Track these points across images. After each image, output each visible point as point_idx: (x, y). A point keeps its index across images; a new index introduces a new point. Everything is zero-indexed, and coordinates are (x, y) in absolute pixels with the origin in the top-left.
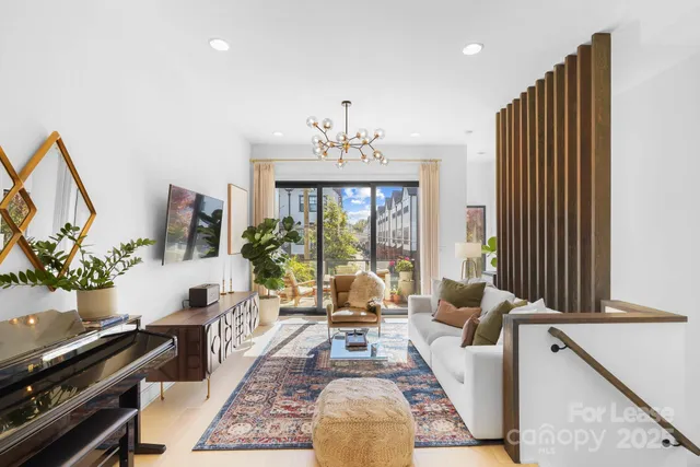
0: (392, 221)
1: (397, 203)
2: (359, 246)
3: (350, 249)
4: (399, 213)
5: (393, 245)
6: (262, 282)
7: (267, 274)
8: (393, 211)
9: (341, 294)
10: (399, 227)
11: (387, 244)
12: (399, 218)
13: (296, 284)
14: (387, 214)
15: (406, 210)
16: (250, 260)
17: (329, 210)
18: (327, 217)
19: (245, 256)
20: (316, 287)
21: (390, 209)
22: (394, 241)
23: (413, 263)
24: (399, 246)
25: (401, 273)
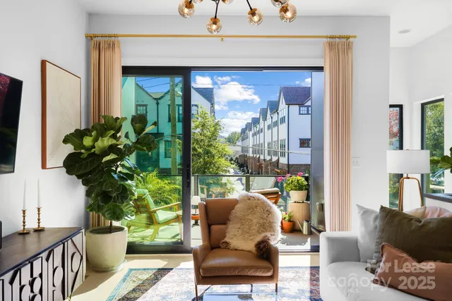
0: (268, 133)
1: (272, 112)
2: (231, 160)
3: (223, 162)
4: (276, 124)
5: (268, 158)
6: (99, 209)
7: (106, 197)
8: (269, 122)
9: (214, 228)
10: (275, 139)
11: (262, 157)
12: (275, 129)
13: (153, 207)
14: (262, 126)
15: (283, 120)
16: (79, 177)
17: (200, 119)
18: (197, 127)
19: (69, 172)
20: (180, 213)
21: (265, 119)
22: (269, 154)
23: (307, 179)
24: (275, 159)
25: (292, 193)
